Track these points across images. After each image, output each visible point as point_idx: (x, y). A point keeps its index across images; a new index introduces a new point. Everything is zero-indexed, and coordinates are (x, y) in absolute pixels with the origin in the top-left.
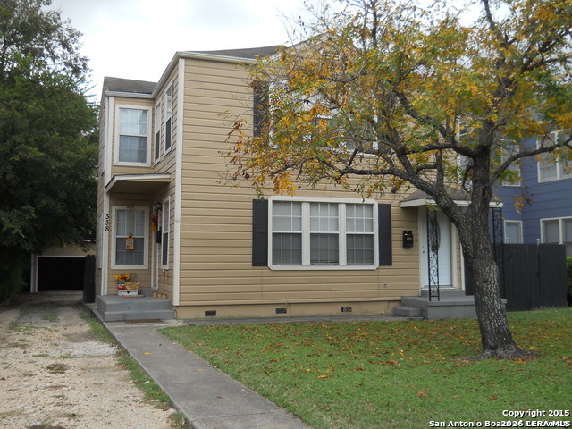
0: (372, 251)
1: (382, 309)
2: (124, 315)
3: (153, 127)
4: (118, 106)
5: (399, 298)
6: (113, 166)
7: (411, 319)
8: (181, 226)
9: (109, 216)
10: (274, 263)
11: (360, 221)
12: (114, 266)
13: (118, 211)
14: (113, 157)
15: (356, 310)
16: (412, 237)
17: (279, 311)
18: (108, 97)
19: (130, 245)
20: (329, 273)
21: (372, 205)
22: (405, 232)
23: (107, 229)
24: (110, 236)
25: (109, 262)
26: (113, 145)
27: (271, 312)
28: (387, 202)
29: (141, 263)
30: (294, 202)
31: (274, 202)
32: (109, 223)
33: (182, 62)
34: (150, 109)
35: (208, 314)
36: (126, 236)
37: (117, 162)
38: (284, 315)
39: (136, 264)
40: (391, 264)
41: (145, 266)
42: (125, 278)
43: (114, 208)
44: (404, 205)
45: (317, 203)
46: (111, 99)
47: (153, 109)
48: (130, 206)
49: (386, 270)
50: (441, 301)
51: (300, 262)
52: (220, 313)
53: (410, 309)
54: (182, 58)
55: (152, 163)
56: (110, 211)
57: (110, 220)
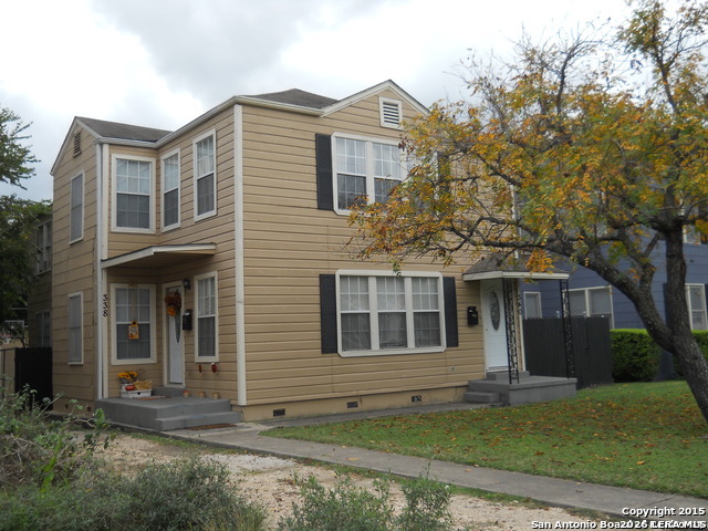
0: (438, 332)
1: (449, 396)
2: (185, 421)
3: (158, 183)
4: (115, 156)
5: (466, 383)
6: (110, 233)
7: (493, 406)
8: (245, 309)
9: (107, 297)
10: (344, 349)
11: (425, 297)
12: (116, 361)
13: (117, 290)
14: (110, 221)
15: (426, 399)
16: (477, 313)
17: (351, 405)
18: (101, 144)
19: (134, 332)
20: (399, 358)
21: (437, 278)
22: (469, 308)
23: (106, 313)
24: (109, 323)
25: (109, 356)
26: (110, 206)
27: (341, 407)
28: (450, 275)
29: (148, 356)
30: (361, 277)
31: (341, 277)
32: (107, 305)
33: (238, 109)
34: (153, 160)
35: (277, 413)
36: (128, 323)
37: (115, 228)
38: (355, 409)
39: (141, 357)
40: (457, 345)
41: (153, 360)
42: (132, 376)
43: (113, 287)
44: (467, 278)
45: (383, 277)
46: (106, 147)
47: (158, 161)
48: (132, 283)
49: (453, 352)
50: (521, 383)
51: (369, 347)
52: (290, 411)
53: (490, 394)
54: (239, 103)
55: (158, 228)
56: (109, 290)
57: (109, 302)
